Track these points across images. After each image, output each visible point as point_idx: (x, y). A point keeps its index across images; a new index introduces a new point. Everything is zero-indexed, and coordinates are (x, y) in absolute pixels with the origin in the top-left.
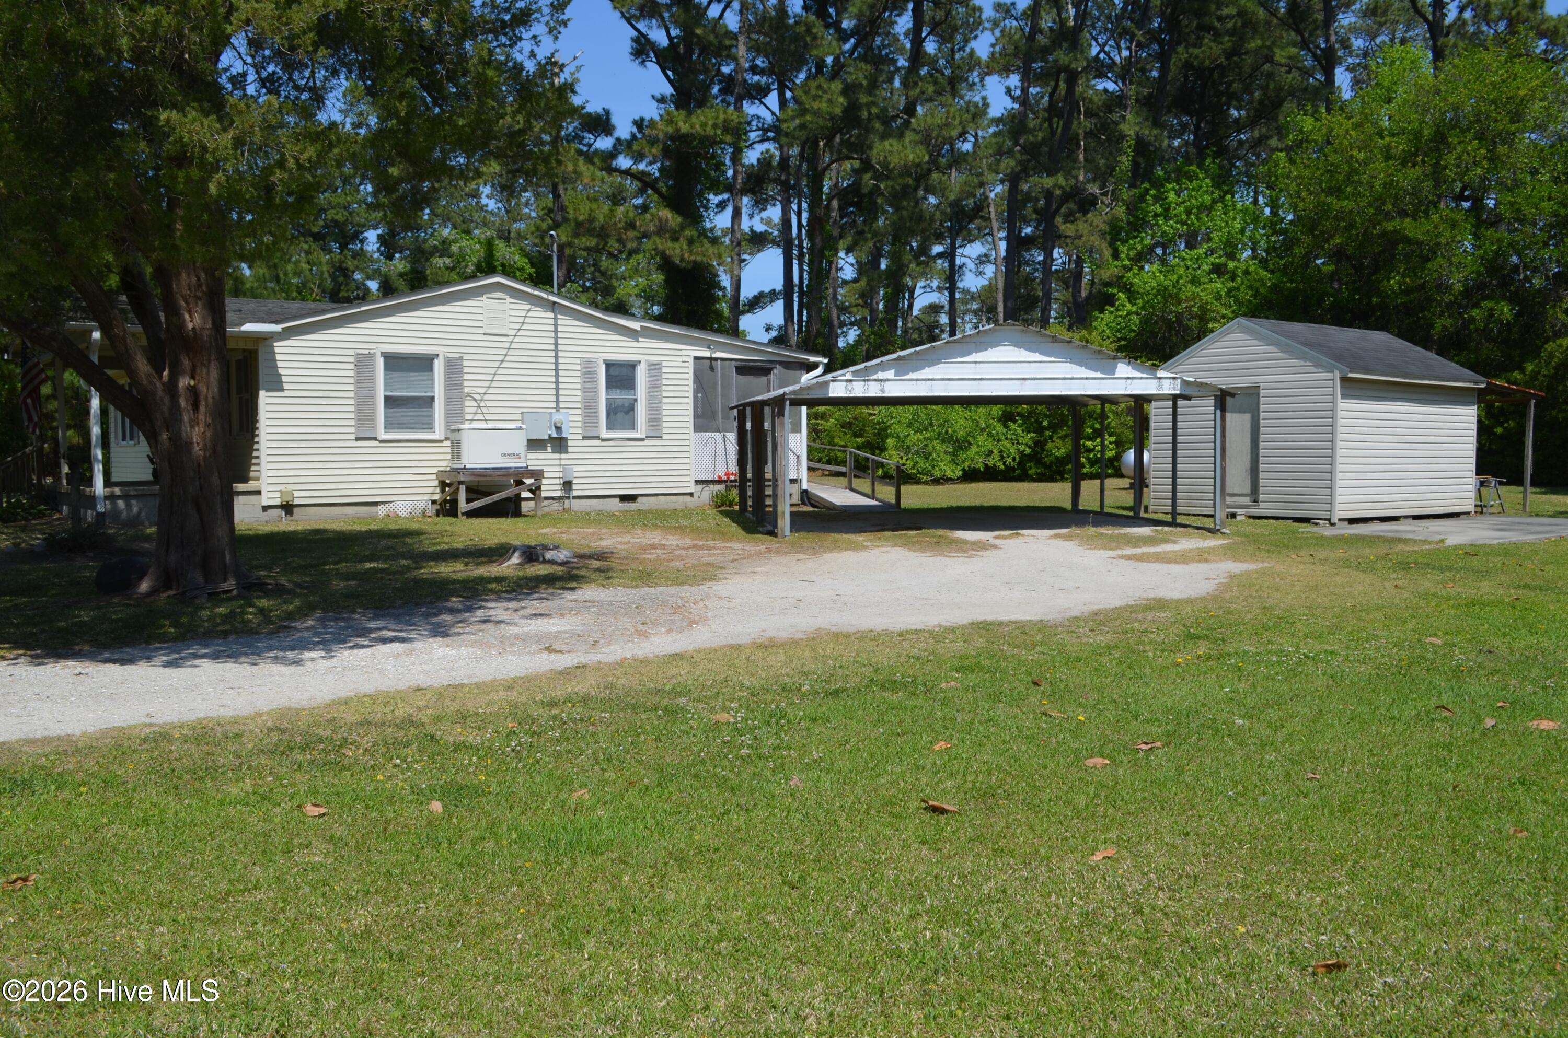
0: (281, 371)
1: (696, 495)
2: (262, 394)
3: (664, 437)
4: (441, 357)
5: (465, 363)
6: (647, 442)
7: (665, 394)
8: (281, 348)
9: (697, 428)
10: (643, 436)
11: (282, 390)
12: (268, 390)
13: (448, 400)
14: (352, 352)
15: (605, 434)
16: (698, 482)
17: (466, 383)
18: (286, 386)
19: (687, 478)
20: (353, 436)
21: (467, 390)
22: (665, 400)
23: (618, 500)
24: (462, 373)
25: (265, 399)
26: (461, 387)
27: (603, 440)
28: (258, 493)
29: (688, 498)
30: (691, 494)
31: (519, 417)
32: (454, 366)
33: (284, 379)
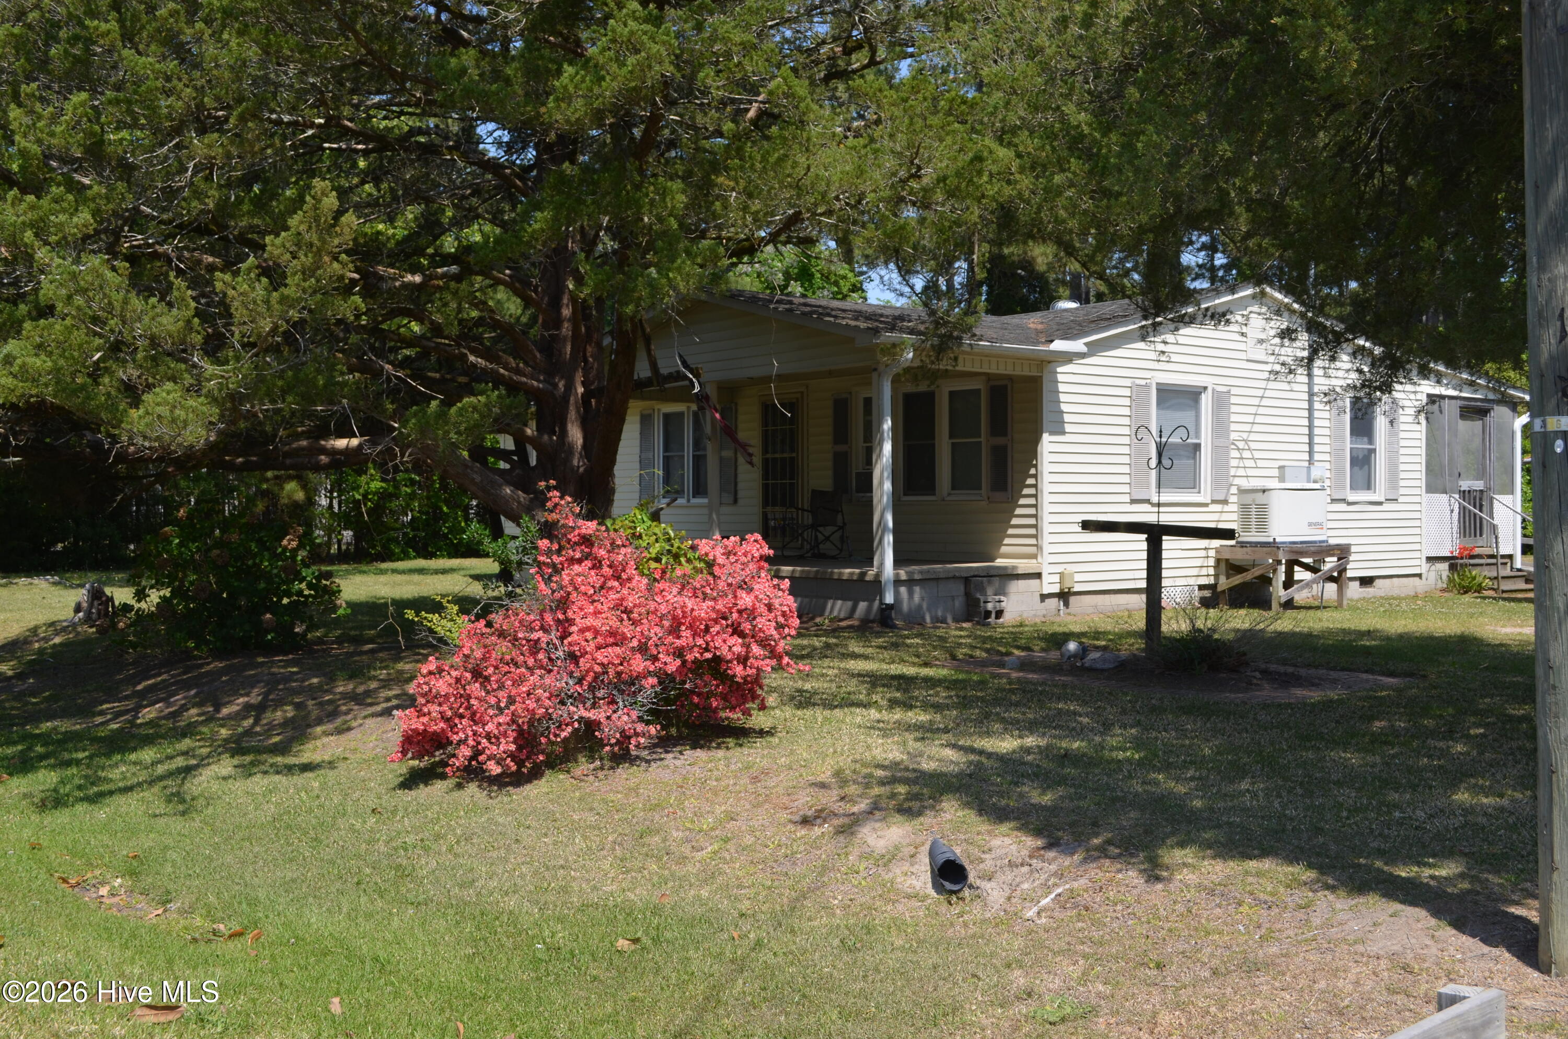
0: (1064, 407)
1: (1424, 577)
2: (1046, 437)
3: (1401, 499)
4: (1210, 390)
5: (1233, 400)
6: (1386, 507)
7: (1403, 443)
8: (1065, 374)
9: (1431, 489)
10: (1382, 499)
11: (1063, 433)
12: (1052, 433)
13: (1215, 448)
14: (1128, 383)
15: (1352, 497)
16: (1430, 559)
17: (1233, 427)
18: (1068, 428)
19: (1417, 555)
20: (1127, 498)
21: (1233, 436)
22: (1402, 451)
23: (1357, 583)
24: (1230, 413)
25: (1048, 443)
26: (1227, 432)
27: (1349, 504)
28: (1038, 576)
29: (1417, 579)
30: (1419, 576)
31: (1276, 473)
32: (1222, 402)
33: (1067, 418)
